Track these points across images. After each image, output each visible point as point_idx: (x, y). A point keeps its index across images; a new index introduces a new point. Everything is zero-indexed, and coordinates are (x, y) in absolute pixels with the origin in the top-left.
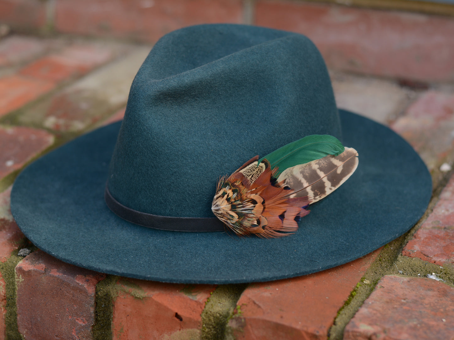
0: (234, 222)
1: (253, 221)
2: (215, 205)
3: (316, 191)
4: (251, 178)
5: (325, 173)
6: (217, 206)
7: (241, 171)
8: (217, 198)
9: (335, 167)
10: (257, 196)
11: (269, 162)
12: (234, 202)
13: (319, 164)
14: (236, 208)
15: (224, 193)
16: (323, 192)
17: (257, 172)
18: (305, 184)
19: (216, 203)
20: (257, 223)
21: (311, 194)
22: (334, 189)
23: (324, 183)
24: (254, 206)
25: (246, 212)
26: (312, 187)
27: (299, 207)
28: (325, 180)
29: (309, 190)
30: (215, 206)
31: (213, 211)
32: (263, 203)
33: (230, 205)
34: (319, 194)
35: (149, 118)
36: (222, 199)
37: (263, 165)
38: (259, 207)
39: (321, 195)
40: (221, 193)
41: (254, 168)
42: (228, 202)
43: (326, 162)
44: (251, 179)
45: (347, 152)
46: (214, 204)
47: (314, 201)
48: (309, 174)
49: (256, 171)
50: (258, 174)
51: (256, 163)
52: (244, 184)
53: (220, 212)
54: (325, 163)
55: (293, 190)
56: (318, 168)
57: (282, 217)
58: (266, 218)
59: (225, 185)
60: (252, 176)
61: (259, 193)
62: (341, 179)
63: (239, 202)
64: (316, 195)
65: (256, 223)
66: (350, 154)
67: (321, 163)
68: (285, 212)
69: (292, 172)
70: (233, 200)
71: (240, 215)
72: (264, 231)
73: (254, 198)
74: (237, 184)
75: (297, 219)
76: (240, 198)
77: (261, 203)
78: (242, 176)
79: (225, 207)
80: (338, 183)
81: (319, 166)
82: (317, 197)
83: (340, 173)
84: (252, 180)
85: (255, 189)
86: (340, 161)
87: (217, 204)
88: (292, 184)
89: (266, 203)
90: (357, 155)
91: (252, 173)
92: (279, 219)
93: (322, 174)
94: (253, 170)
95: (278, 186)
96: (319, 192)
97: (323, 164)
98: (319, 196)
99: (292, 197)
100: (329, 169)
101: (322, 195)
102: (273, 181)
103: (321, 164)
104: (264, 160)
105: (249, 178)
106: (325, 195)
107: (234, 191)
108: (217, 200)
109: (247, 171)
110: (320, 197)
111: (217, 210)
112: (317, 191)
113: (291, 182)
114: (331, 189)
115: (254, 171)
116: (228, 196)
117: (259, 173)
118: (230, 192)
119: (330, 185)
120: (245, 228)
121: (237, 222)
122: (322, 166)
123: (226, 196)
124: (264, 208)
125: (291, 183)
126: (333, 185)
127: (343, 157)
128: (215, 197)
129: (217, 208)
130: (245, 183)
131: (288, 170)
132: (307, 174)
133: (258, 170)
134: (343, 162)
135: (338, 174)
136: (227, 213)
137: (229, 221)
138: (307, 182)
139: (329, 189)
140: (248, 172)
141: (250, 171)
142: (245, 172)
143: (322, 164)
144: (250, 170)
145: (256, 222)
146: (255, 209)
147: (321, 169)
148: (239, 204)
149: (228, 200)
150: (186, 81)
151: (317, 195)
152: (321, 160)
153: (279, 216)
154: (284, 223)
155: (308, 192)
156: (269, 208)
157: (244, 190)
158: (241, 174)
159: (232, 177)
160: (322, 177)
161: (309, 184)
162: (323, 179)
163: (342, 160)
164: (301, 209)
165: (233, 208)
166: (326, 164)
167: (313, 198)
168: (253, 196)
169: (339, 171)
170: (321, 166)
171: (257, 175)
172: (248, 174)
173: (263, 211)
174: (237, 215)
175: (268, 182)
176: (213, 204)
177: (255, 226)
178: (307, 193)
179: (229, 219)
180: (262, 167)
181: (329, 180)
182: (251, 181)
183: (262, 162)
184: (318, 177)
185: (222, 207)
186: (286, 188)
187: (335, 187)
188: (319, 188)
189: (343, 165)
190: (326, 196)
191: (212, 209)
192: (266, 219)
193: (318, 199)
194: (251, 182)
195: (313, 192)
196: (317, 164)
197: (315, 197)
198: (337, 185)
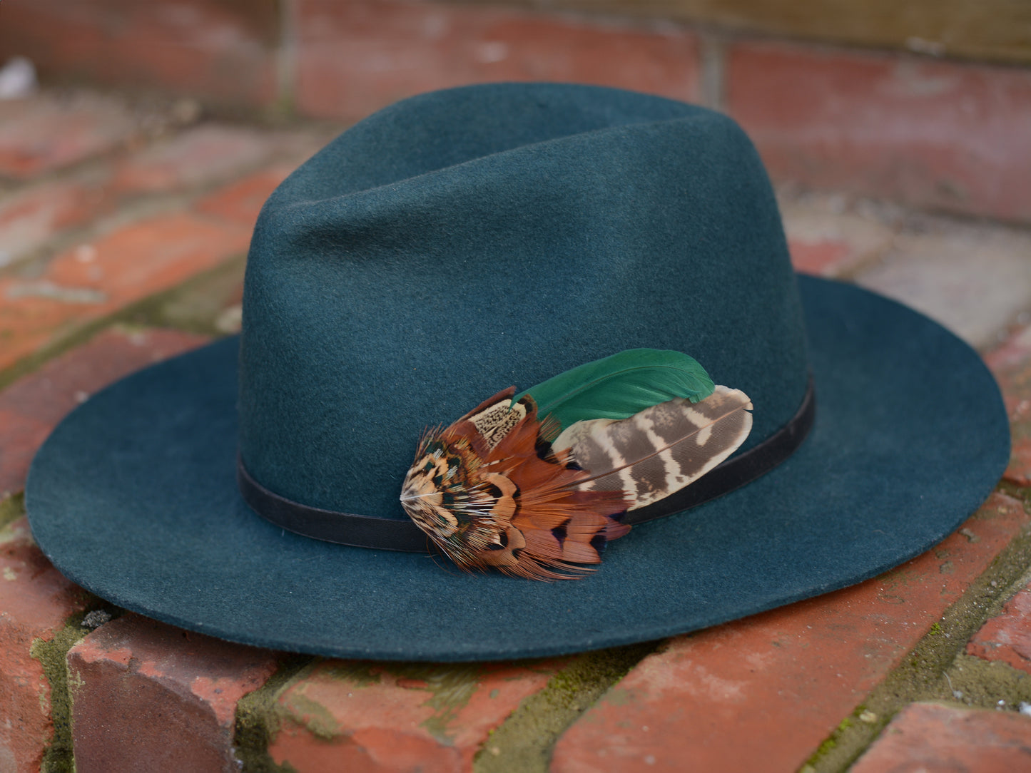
0: (448, 533)
1: (491, 536)
2: (407, 492)
3: (643, 479)
4: (493, 435)
5: (667, 441)
6: (412, 493)
7: (473, 419)
8: (414, 475)
9: (693, 428)
10: (503, 477)
11: (534, 403)
12: (450, 487)
13: (654, 418)
14: (453, 501)
15: (430, 465)
16: (662, 485)
17: (507, 423)
18: (618, 462)
19: (411, 485)
20: (501, 543)
21: (630, 486)
22: (687, 481)
23: (664, 463)
24: (495, 502)
25: (476, 512)
26: (633, 469)
27: (601, 514)
28: (666, 456)
29: (625, 475)
30: (408, 494)
31: (404, 504)
32: (516, 496)
33: (441, 493)
34: (650, 487)
35: (282, 284)
36: (425, 478)
37: (521, 408)
38: (505, 505)
39: (655, 492)
40: (422, 464)
41: (501, 414)
42: (436, 486)
43: (671, 415)
44: (492, 439)
45: (726, 399)
46: (407, 489)
47: (638, 504)
48: (628, 439)
49: (505, 420)
50: (508, 427)
51: (507, 402)
52: (474, 447)
53: (417, 508)
54: (670, 418)
55: (587, 472)
56: (652, 428)
57: (560, 532)
58: (521, 531)
59: (434, 447)
60: (495, 432)
61: (507, 472)
62: (706, 460)
63: (459, 489)
64: (642, 489)
65: (497, 541)
66: (731, 404)
67: (660, 416)
68: (567, 522)
69: (589, 430)
70: (447, 483)
71: (462, 518)
72: (516, 561)
73: (496, 483)
74: (459, 447)
75: (597, 542)
76: (464, 478)
77: (512, 495)
78: (472, 430)
79: (428, 496)
80: (699, 466)
81: (655, 423)
82: (647, 496)
83: (705, 445)
84: (494, 441)
85: (497, 462)
86: (706, 415)
87: (412, 488)
88: (587, 458)
89: (523, 496)
90: (750, 407)
91: (495, 425)
92: (552, 536)
93: (659, 443)
94: (498, 418)
95: (554, 461)
96: (650, 484)
97: (665, 419)
98: (649, 494)
99: (585, 487)
100: (679, 432)
101: (658, 491)
102: (543, 449)
103: (659, 418)
104: (525, 398)
105: (487, 436)
106: (666, 492)
107: (451, 463)
108: (413, 480)
109: (486, 420)
110: (653, 496)
111: (412, 503)
112: (646, 480)
113: (585, 454)
114: (679, 480)
115: (500, 419)
116: (437, 472)
117: (511, 425)
118: (442, 464)
119: (679, 470)
120: (473, 550)
121: (454, 534)
122: (662, 424)
123: (432, 472)
124: (518, 508)
125: (585, 458)
126: (686, 470)
127: (714, 407)
128: (410, 473)
129: (411, 498)
130: (477, 444)
131: (579, 425)
132: (625, 440)
133: (510, 419)
134: (713, 419)
135: (700, 446)
136: (433, 510)
137: (437, 531)
138: (622, 457)
139: (676, 480)
140: (488, 421)
141: (491, 419)
142: (481, 421)
143: (662, 420)
144: (492, 417)
145: (498, 537)
146: (497, 508)
147: (658, 431)
148: (461, 493)
149: (437, 481)
150: (369, 208)
151: (646, 491)
152: (660, 411)
153: (553, 530)
154: (565, 548)
155: (623, 481)
156: (530, 509)
157: (473, 462)
158: (472, 425)
159: (451, 432)
160: (658, 449)
161: (626, 461)
162: (661, 454)
163: (711, 413)
164: (606, 520)
165: (448, 500)
166: (672, 421)
167: (636, 498)
168: (493, 478)
169: (702, 439)
170: (658, 424)
171: (505, 430)
172: (487, 425)
173: (516, 514)
174: (455, 519)
175: (530, 450)
176: (404, 487)
177: (495, 547)
178: (621, 483)
179: (438, 526)
180: (518, 413)
181: (675, 457)
182: (492, 442)
183: (521, 402)
184: (650, 448)
185: (421, 496)
186: (572, 466)
187: (691, 477)
188: (652, 475)
189: (711, 426)
190: (667, 495)
191: (401, 499)
192: (522, 534)
193: (648, 500)
194: (492, 445)
195: (635, 482)
196: (651, 419)
197: (642, 496)
198: (696, 472)
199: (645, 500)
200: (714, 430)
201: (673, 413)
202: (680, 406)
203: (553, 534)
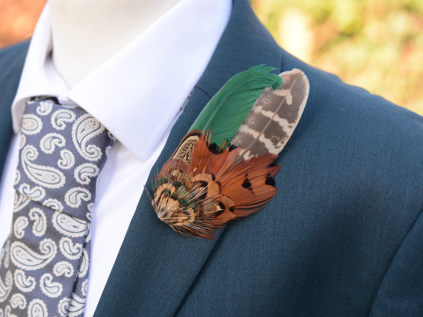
1: (215, 208)
3: (272, 136)
5: (273, 111)
9: (282, 98)
10: (204, 174)
13: (260, 104)
16: (283, 134)
18: (255, 135)
20: (221, 209)
22: (295, 125)
26: (264, 134)
28: (277, 118)
29: (263, 139)
31: (162, 219)
32: (214, 179)
33: (177, 201)
34: (278, 139)
38: (212, 187)
39: (282, 140)
43: (268, 98)
47: (278, 151)
48: (254, 121)
54: (268, 100)
56: (263, 109)
57: (247, 185)
58: (228, 197)
60: (187, 156)
61: (204, 170)
62: (297, 110)
64: (275, 142)
65: (219, 208)
67: (263, 101)
73: (202, 179)
77: (212, 180)
80: (296, 116)
81: (262, 106)
82: (279, 144)
83: (293, 103)
85: (196, 169)
86: (285, 89)
89: (217, 177)
90: (302, 73)
93: (269, 114)
96: (277, 137)
97: (266, 101)
98: (280, 143)
100: (276, 104)
101: (283, 139)
102: (213, 148)
103: (263, 102)
106: (287, 137)
110: (282, 142)
112: (274, 136)
113: (238, 140)
114: (290, 127)
119: (287, 122)
122: (266, 104)
124: (219, 184)
126: (291, 121)
127: (286, 83)
134: (289, 89)
135: (290, 105)
138: (256, 131)
139: (289, 128)
143: (265, 103)
147: (266, 109)
151: (277, 142)
152: (261, 99)
155: (263, 142)
160: (271, 117)
161: (259, 132)
162: (274, 119)
163: (286, 87)
166: (270, 100)
169: (289, 102)
170: (264, 106)
171: (192, 152)
173: (220, 188)
177: (220, 212)
181: (281, 116)
184: (268, 119)
187: (295, 122)
188: (275, 132)
189: (290, 92)
190: (289, 138)
193: (281, 146)
194: (189, 163)
195: (269, 140)
196: (260, 105)
197: (277, 146)
198: (296, 119)
199: (280, 146)
200: (292, 93)
201: (268, 96)
202: (271, 91)
203: (244, 187)
